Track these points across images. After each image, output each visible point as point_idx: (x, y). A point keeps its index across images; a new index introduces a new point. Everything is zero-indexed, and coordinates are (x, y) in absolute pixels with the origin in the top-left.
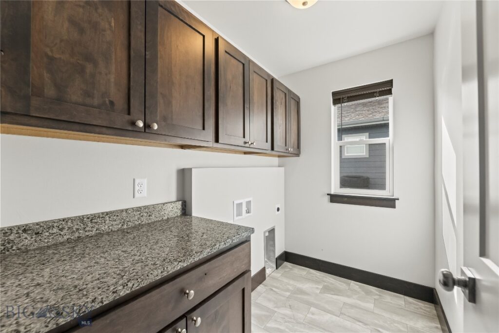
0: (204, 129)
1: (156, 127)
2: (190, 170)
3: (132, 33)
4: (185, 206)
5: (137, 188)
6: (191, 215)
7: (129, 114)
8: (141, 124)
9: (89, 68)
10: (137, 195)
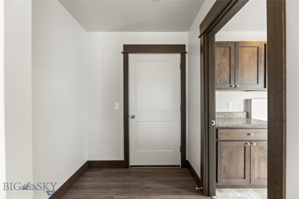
0: (258, 83)
1: (238, 86)
2: (251, 100)
3: (231, 60)
4: (248, 114)
5: (229, 106)
6: (251, 118)
7: (230, 83)
8: (234, 86)
9: (221, 74)
10: (229, 108)
